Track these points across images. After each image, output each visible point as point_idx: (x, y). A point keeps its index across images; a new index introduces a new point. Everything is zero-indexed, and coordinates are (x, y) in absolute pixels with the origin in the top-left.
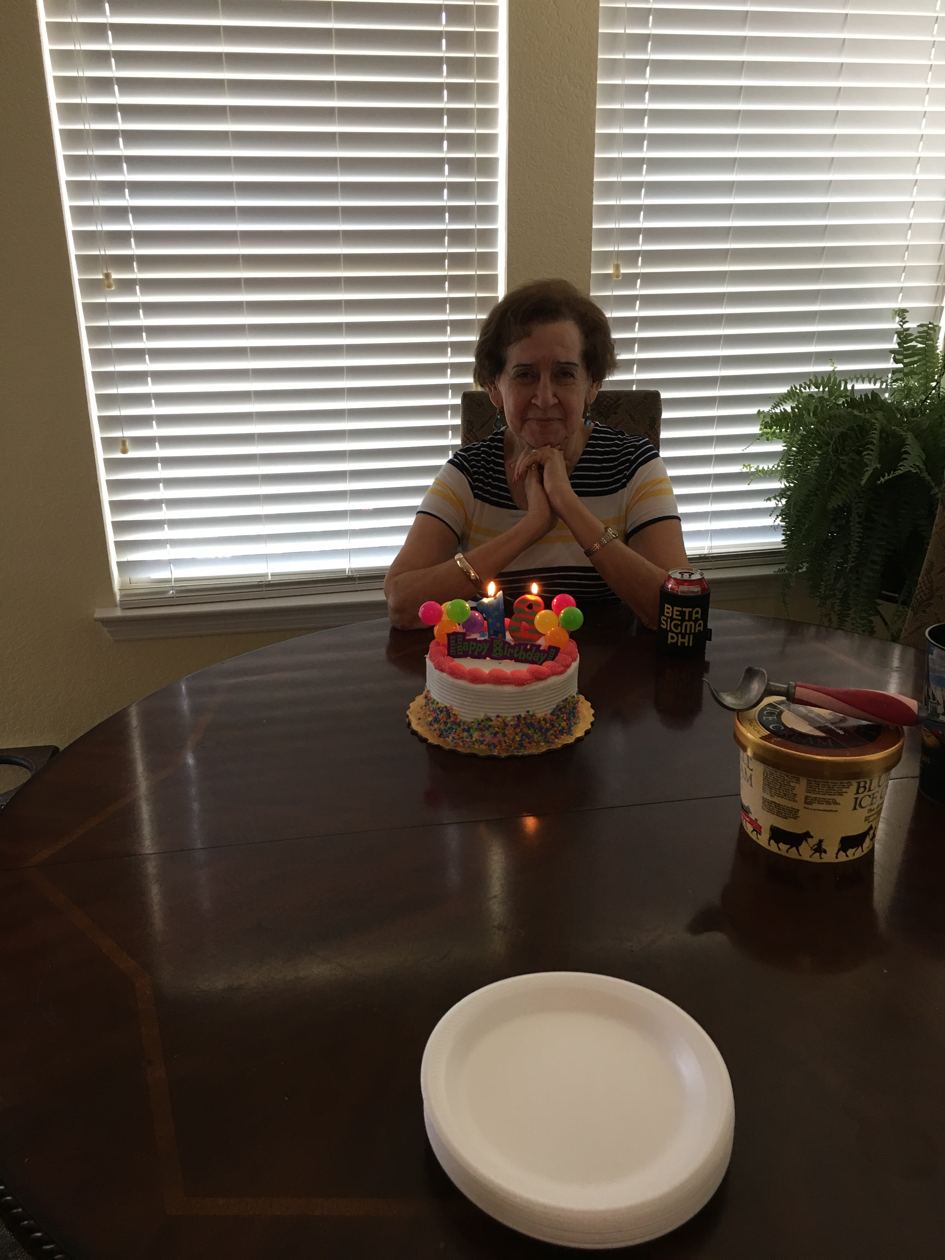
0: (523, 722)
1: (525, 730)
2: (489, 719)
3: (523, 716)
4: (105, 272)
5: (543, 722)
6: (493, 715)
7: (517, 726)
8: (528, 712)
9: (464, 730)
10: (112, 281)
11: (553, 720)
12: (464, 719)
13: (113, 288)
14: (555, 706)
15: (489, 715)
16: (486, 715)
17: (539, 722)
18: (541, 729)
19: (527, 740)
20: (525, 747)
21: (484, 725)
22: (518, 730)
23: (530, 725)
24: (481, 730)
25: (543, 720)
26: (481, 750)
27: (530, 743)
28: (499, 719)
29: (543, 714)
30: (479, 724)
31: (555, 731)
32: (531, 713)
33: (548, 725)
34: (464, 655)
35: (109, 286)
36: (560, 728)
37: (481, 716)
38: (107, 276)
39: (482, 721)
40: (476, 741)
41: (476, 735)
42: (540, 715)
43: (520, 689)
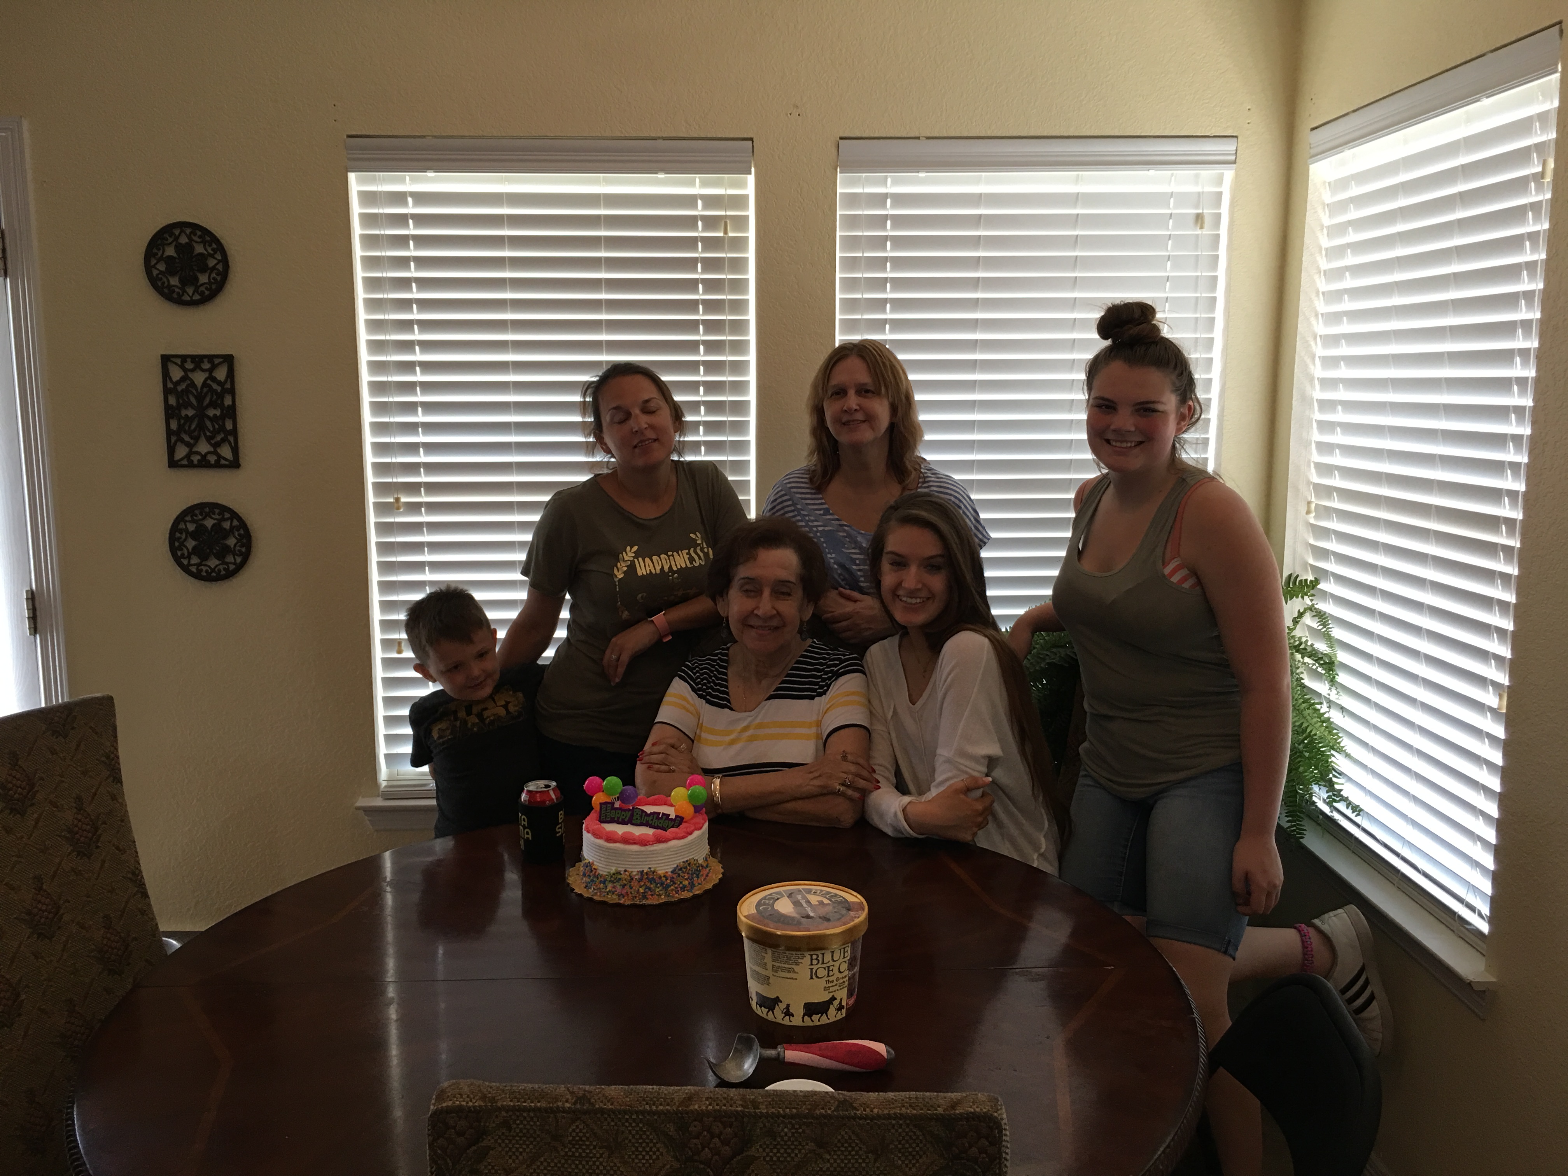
0: (646, 877)
1: (648, 884)
2: (619, 873)
3: (645, 872)
4: (396, 496)
5: (664, 879)
6: (622, 870)
7: (641, 880)
8: (650, 868)
9: (601, 882)
10: (401, 504)
11: (673, 878)
12: (601, 873)
13: (402, 510)
14: (675, 866)
15: (620, 869)
16: (616, 870)
17: (660, 878)
18: (662, 884)
19: (649, 893)
20: (647, 899)
21: (615, 877)
22: (642, 884)
23: (652, 880)
24: (613, 882)
25: (664, 876)
26: (612, 899)
27: (652, 895)
28: (627, 873)
29: (664, 871)
30: (612, 877)
31: (676, 888)
32: (652, 869)
33: (669, 881)
34: (612, 821)
35: (398, 508)
36: (681, 886)
37: (613, 870)
38: (397, 500)
39: (614, 874)
40: (609, 891)
41: (610, 887)
42: (661, 872)
43: (643, 848)
